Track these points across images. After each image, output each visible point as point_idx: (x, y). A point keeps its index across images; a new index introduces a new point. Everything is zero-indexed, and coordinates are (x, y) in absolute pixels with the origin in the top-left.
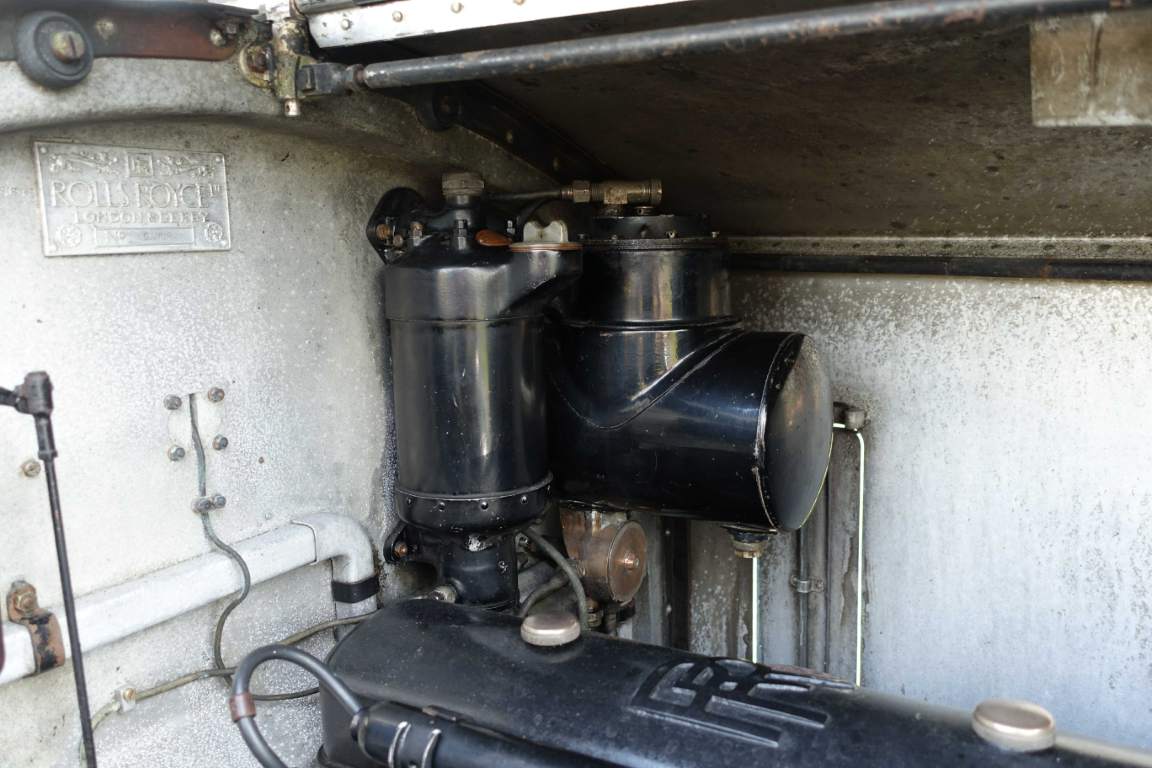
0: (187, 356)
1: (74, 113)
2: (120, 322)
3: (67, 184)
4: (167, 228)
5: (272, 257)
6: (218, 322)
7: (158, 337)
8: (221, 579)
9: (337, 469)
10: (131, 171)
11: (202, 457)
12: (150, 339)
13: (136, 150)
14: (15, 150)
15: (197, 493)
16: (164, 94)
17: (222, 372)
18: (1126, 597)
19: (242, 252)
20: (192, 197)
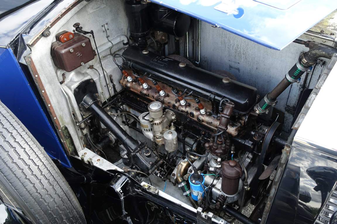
0: (103, 20)
6: (106, 15)
7: (100, 19)
8: (110, 45)
9: (122, 29)
11: (106, 31)
15: (106, 35)
17: (107, 21)
18: (227, 47)
19: (107, 6)
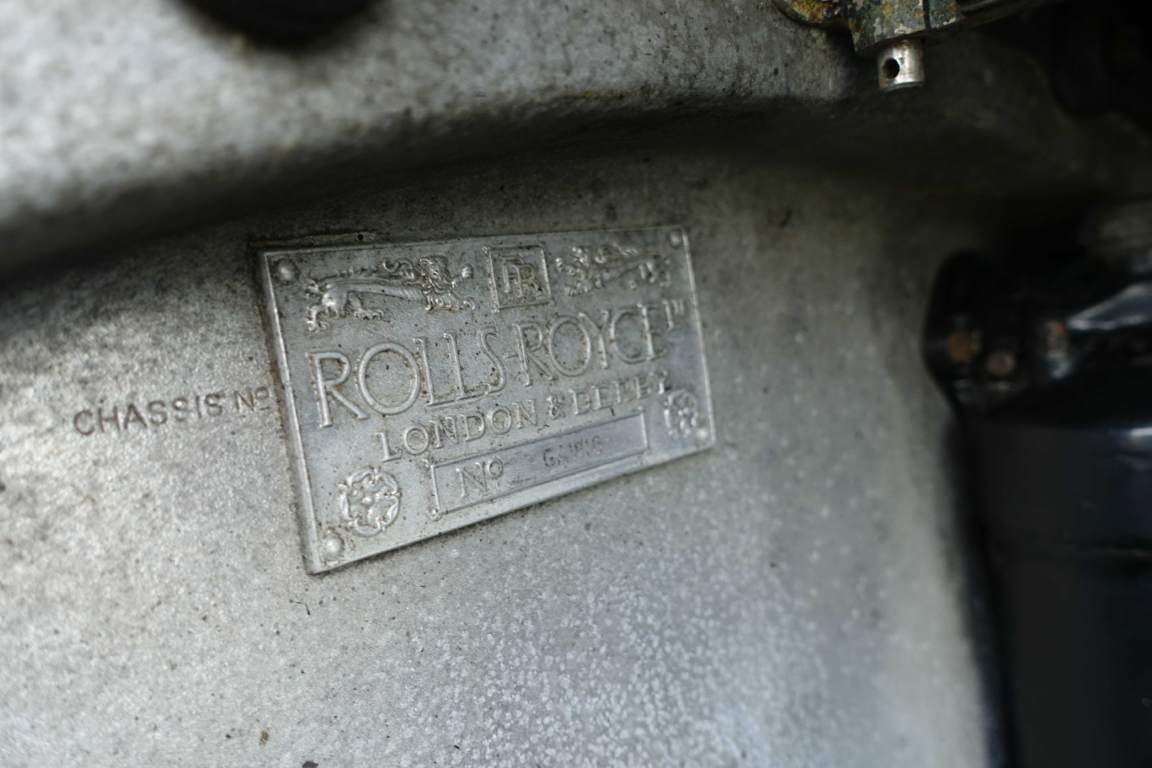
0: (653, 729)
1: (354, 130)
2: (506, 698)
3: (352, 357)
4: (592, 426)
5: (784, 442)
6: (702, 624)
7: (591, 705)
10: (503, 296)
12: (575, 716)
13: (509, 241)
14: (208, 285)
16: (603, 51)
19: (733, 445)
20: (634, 337)
